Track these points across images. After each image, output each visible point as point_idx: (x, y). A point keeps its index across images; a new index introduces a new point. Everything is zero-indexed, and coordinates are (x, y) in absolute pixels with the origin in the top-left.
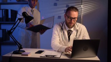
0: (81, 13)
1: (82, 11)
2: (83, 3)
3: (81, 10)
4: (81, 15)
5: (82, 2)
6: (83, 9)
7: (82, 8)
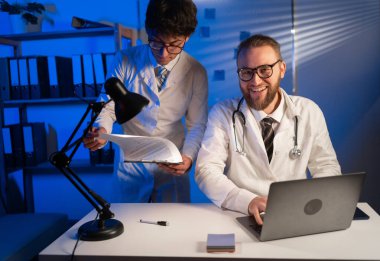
0: (291, 56)
1: (293, 49)
2: (295, 23)
3: (290, 46)
4: (291, 64)
5: (293, 20)
6: (296, 45)
7: (293, 42)
